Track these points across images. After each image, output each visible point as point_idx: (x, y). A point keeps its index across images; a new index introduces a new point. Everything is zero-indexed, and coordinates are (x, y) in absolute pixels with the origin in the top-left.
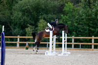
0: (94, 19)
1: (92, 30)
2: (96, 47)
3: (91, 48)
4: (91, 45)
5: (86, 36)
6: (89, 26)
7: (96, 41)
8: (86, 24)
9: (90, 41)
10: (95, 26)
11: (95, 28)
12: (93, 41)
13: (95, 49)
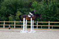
0: (50, 11)
1: (49, 17)
2: (51, 28)
3: (48, 28)
4: (48, 27)
5: (45, 21)
6: (47, 15)
7: (51, 24)
8: (45, 14)
9: (47, 24)
10: (50, 15)
11: (50, 16)
12: (49, 24)
13: (50, 29)
